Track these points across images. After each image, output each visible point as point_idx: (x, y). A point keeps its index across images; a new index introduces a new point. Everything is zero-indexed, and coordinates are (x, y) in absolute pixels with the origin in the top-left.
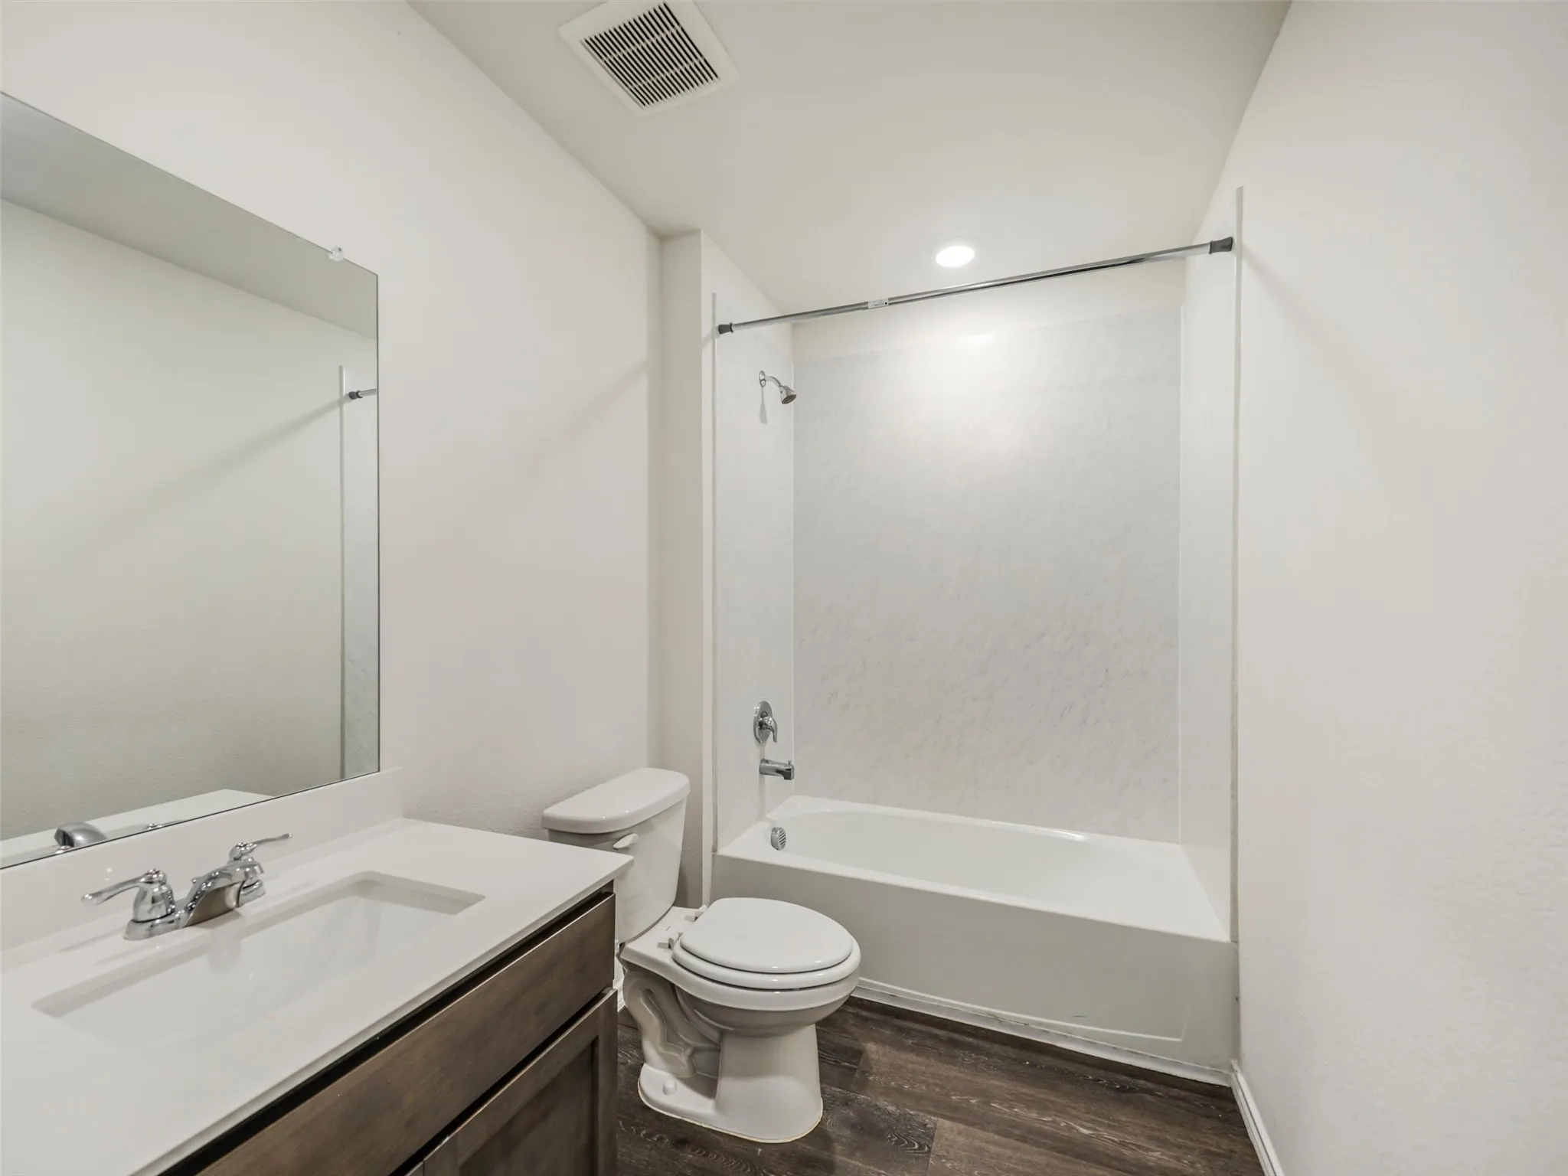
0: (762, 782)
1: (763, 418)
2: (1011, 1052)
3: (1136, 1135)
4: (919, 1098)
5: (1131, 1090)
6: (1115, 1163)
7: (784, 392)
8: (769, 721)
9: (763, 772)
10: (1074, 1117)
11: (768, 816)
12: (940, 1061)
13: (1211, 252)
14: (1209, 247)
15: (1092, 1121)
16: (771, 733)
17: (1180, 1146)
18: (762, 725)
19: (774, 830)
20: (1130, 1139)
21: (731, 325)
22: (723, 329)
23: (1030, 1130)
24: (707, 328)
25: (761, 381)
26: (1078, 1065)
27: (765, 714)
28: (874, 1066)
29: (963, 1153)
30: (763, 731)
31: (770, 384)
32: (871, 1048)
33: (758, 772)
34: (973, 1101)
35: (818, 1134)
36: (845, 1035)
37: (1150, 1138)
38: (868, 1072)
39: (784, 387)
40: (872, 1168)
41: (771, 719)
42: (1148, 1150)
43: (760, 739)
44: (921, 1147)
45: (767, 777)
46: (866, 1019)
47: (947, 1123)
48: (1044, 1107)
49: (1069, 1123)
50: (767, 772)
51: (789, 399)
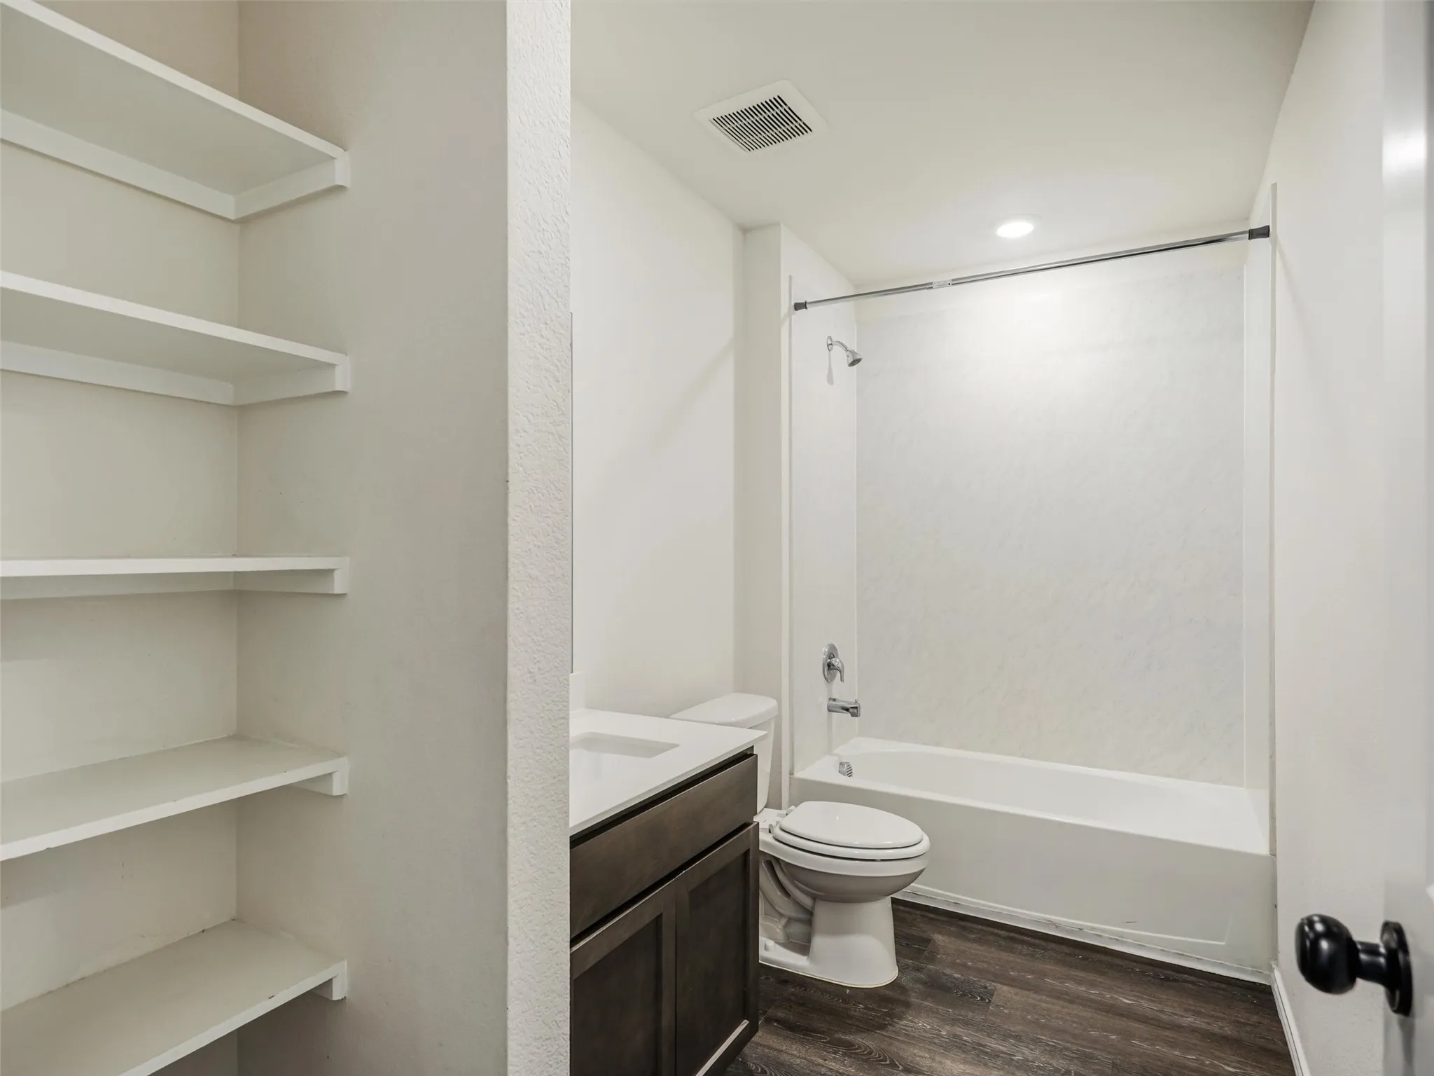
0: (830, 719)
1: (830, 380)
2: (1066, 949)
3: (1174, 1007)
4: (979, 972)
5: (1175, 980)
6: (1152, 1022)
7: (850, 355)
8: (836, 662)
9: (830, 710)
10: (1117, 992)
11: (834, 752)
12: (1000, 950)
13: (1249, 239)
14: (1247, 235)
15: (1135, 996)
16: (838, 673)
17: (1212, 1016)
18: (829, 665)
19: (841, 764)
20: (1167, 1009)
21: (806, 303)
22: (799, 306)
23: (1078, 997)
24: (786, 306)
25: (828, 345)
26: (1127, 962)
27: (832, 656)
28: (941, 950)
29: (1018, 1006)
30: (832, 672)
31: (837, 349)
32: (939, 938)
33: (827, 710)
34: (1030, 977)
35: (893, 985)
36: (915, 928)
37: (1186, 1010)
38: (935, 952)
39: (850, 351)
40: (941, 1008)
41: (838, 660)
42: (1182, 1016)
43: (829, 680)
44: (982, 999)
45: (834, 713)
46: (932, 919)
47: (1005, 988)
48: (1093, 985)
49: (1114, 995)
50: (834, 709)
51: (855, 362)
